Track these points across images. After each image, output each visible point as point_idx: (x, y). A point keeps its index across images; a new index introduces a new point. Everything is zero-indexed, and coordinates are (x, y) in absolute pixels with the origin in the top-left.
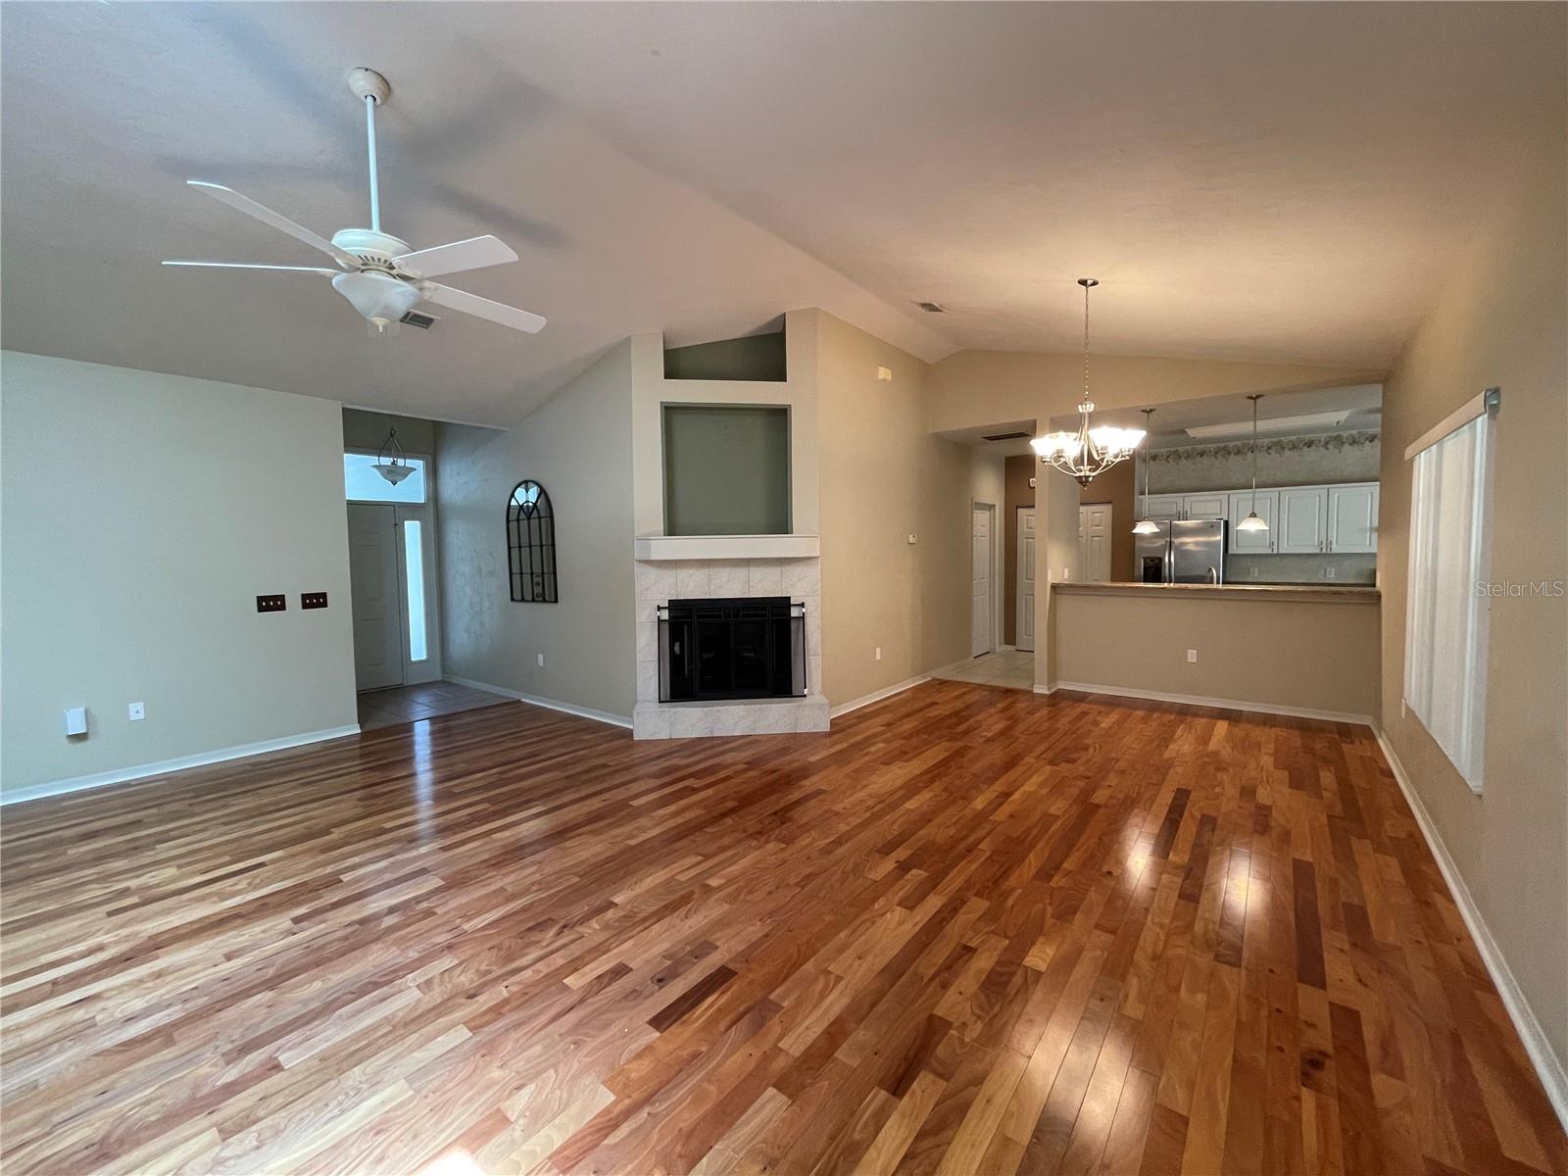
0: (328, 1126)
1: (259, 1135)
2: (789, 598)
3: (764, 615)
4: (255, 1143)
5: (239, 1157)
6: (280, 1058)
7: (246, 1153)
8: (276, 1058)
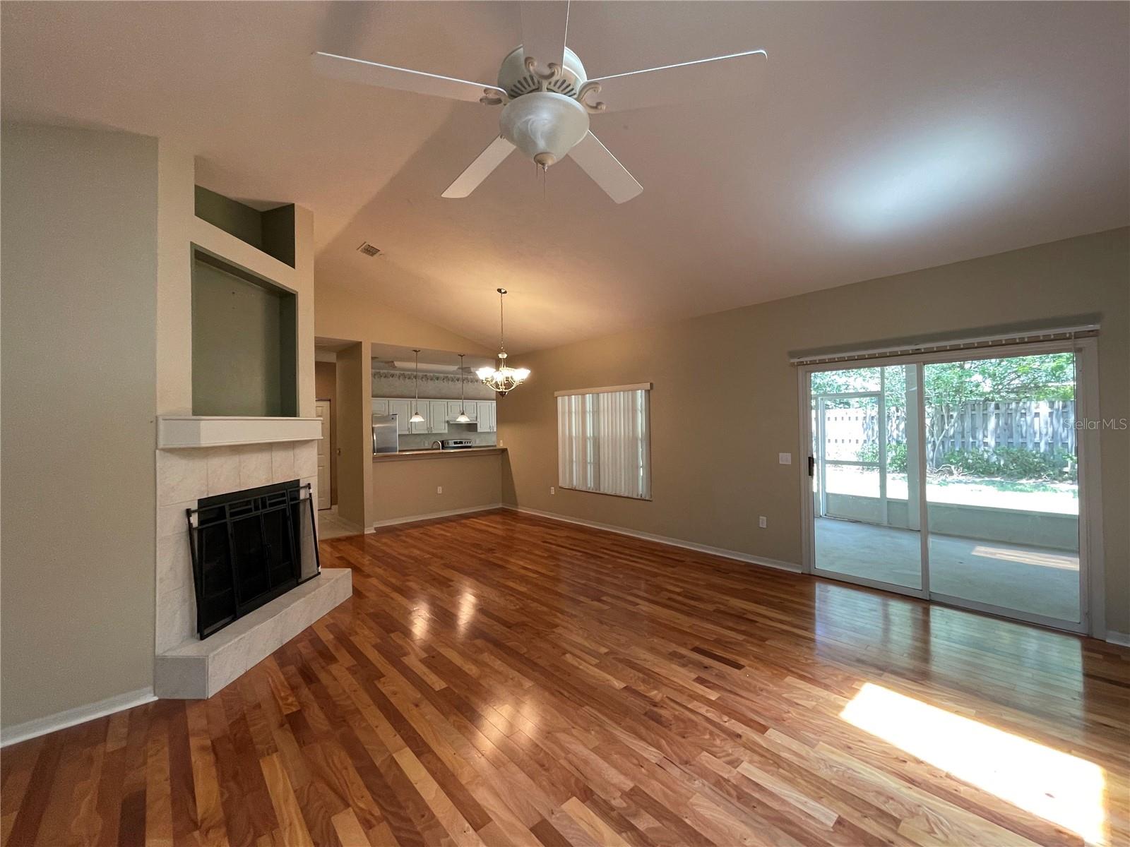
0: (859, 771)
1: (886, 802)
2: (298, 480)
3: (284, 502)
4: (891, 802)
5: (902, 805)
6: (832, 825)
7: (899, 802)
8: (833, 828)
